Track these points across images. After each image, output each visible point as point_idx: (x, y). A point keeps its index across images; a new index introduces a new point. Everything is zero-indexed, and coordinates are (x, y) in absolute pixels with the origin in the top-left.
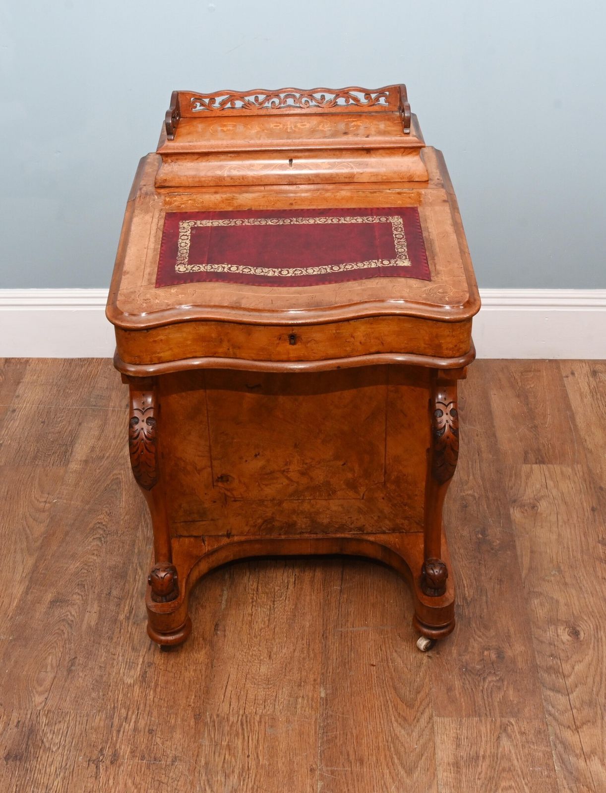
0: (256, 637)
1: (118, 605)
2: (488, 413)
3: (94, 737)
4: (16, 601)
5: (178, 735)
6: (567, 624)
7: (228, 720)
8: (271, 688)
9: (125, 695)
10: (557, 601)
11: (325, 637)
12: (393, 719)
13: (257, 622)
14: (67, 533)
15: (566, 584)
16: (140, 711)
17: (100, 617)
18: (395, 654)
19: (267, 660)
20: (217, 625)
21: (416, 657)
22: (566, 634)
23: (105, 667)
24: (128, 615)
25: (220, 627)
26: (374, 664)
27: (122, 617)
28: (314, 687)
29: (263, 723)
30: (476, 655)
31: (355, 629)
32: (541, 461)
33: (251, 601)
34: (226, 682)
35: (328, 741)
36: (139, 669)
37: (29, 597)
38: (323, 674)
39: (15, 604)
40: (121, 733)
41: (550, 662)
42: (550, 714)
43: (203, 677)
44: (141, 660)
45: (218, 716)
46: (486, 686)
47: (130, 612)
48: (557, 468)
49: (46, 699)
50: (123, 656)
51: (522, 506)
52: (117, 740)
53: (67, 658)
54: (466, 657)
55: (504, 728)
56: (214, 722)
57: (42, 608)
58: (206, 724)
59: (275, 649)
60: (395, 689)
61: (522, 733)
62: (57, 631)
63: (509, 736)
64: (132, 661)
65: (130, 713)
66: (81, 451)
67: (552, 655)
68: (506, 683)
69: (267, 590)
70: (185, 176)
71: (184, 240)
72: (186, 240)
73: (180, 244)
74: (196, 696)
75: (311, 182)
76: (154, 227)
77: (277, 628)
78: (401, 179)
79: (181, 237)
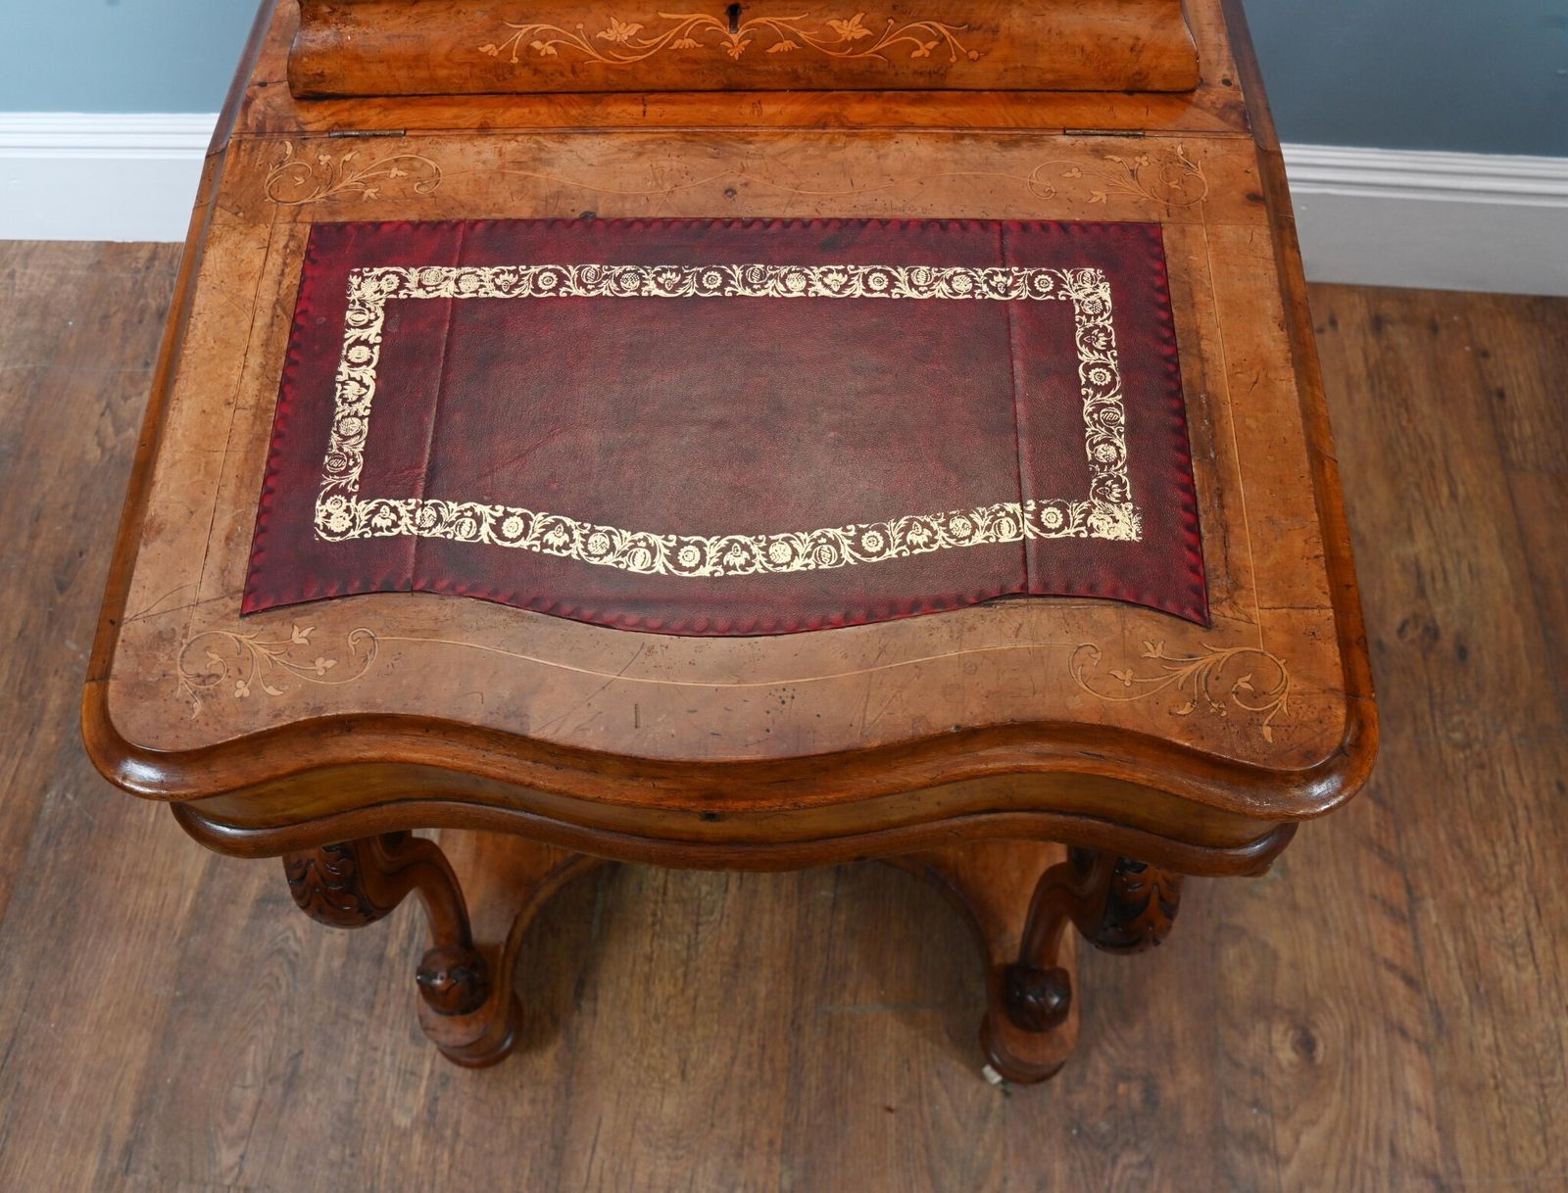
0: (656, 1018)
4: (191, 894)
6: (1291, 1017)
8: (682, 1157)
9: (394, 1157)
10: (1275, 956)
11: (796, 1028)
13: (661, 980)
15: (1295, 909)
18: (936, 1082)
19: (677, 1081)
20: (580, 983)
21: (978, 1091)
22: (1288, 1046)
23: (358, 1083)
24: (405, 945)
25: (588, 990)
26: (894, 1105)
28: (769, 1161)
30: (1101, 1093)
31: (858, 1011)
33: (650, 920)
34: (592, 1138)
36: (422, 1091)
37: (217, 887)
38: (787, 1127)
39: (188, 904)
41: (1253, 1119)
43: (549, 1120)
44: (427, 1066)
46: (1116, 1179)
49: (242, 1157)
50: (393, 1053)
53: (284, 1054)
54: (1081, 1098)
57: (240, 917)
59: (694, 1056)
62: (267, 980)
64: (409, 1068)
67: (1256, 1103)
68: (1157, 1173)
69: (685, 894)
70: (381, 62)
71: (359, 365)
72: (364, 367)
73: (343, 389)
74: (531, 1170)
75: (803, 84)
76: (268, 297)
77: (701, 999)
78: (1106, 81)
79: (348, 352)
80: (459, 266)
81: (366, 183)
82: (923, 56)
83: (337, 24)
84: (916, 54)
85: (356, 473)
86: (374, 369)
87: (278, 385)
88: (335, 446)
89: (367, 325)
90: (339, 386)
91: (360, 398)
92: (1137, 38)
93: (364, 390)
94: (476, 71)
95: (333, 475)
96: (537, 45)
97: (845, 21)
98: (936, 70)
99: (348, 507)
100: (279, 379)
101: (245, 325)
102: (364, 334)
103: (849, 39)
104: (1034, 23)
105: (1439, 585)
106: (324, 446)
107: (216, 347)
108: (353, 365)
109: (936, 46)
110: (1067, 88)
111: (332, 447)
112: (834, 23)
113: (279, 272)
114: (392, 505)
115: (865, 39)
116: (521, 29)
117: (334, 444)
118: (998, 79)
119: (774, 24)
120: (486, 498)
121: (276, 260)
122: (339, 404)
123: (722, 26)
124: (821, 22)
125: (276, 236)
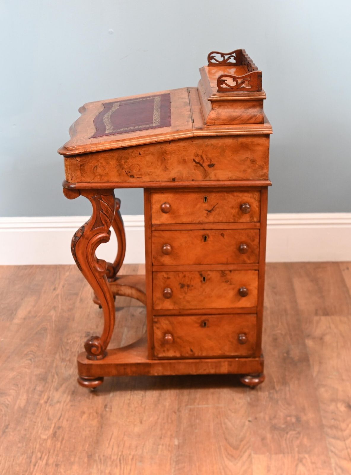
0: (132, 411)
1: (40, 395)
2: (292, 290)
3: (17, 469)
5: (75, 467)
6: (344, 401)
7: (110, 458)
8: (141, 439)
9: (41, 445)
10: (337, 389)
11: (179, 411)
12: (224, 456)
13: (133, 403)
14: (8, 357)
15: (343, 380)
16: (50, 454)
17: (28, 401)
18: (226, 420)
19: (139, 424)
20: (106, 406)
22: (343, 407)
23: (28, 430)
24: (46, 401)
25: (109, 406)
27: (42, 402)
28: (171, 439)
29: (134, 460)
30: (282, 420)
31: (200, 406)
32: (326, 313)
34: (110, 437)
35: (179, 469)
36: (51, 430)
38: (177, 432)
40: (37, 466)
41: (333, 422)
42: (332, 452)
43: (95, 434)
44: (53, 425)
45: (104, 456)
46: (288, 437)
47: (48, 399)
48: (337, 318)
50: (41, 423)
51: (314, 338)
52: (33, 471)
53: (3, 425)
54: (275, 421)
55: (300, 460)
56: (101, 459)
58: (95, 461)
59: (145, 418)
60: (226, 439)
61: (313, 463)
63: (304, 465)
64: (47, 426)
65: (43, 455)
66: (22, 313)
67: (333, 419)
68: (302, 435)
74: (89, 445)
77: (147, 407)
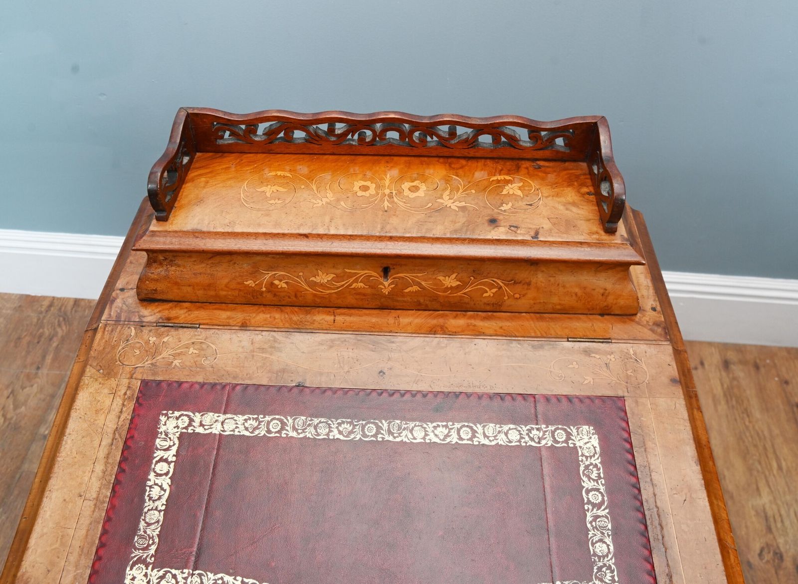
70: (189, 286)
71: (161, 475)
72: (164, 477)
73: (150, 491)
75: (423, 307)
76: (111, 425)
78: (589, 310)
79: (155, 466)
80: (225, 413)
81: (175, 356)
82: (490, 295)
83: (167, 265)
84: (485, 295)
85: (152, 550)
86: (170, 478)
87: (112, 485)
88: (142, 530)
89: (167, 449)
90: (148, 488)
91: (160, 498)
92: (605, 289)
93: (163, 492)
94: (241, 293)
95: (139, 549)
96: (276, 282)
97: (447, 277)
98: (496, 302)
99: (146, 573)
100: (112, 481)
101: (97, 443)
102: (165, 455)
103: (449, 286)
104: (550, 280)
105: (779, 525)
106: (136, 528)
107: (77, 457)
108: (158, 475)
109: (496, 291)
110: (568, 312)
111: (140, 530)
112: (441, 278)
113: (120, 410)
114: (174, 573)
115: (458, 286)
116: (268, 274)
117: (142, 528)
118: (530, 308)
119: (408, 277)
120: (231, 571)
121: (119, 401)
122: (147, 501)
123: (379, 277)
124: (434, 277)
125: (120, 387)
